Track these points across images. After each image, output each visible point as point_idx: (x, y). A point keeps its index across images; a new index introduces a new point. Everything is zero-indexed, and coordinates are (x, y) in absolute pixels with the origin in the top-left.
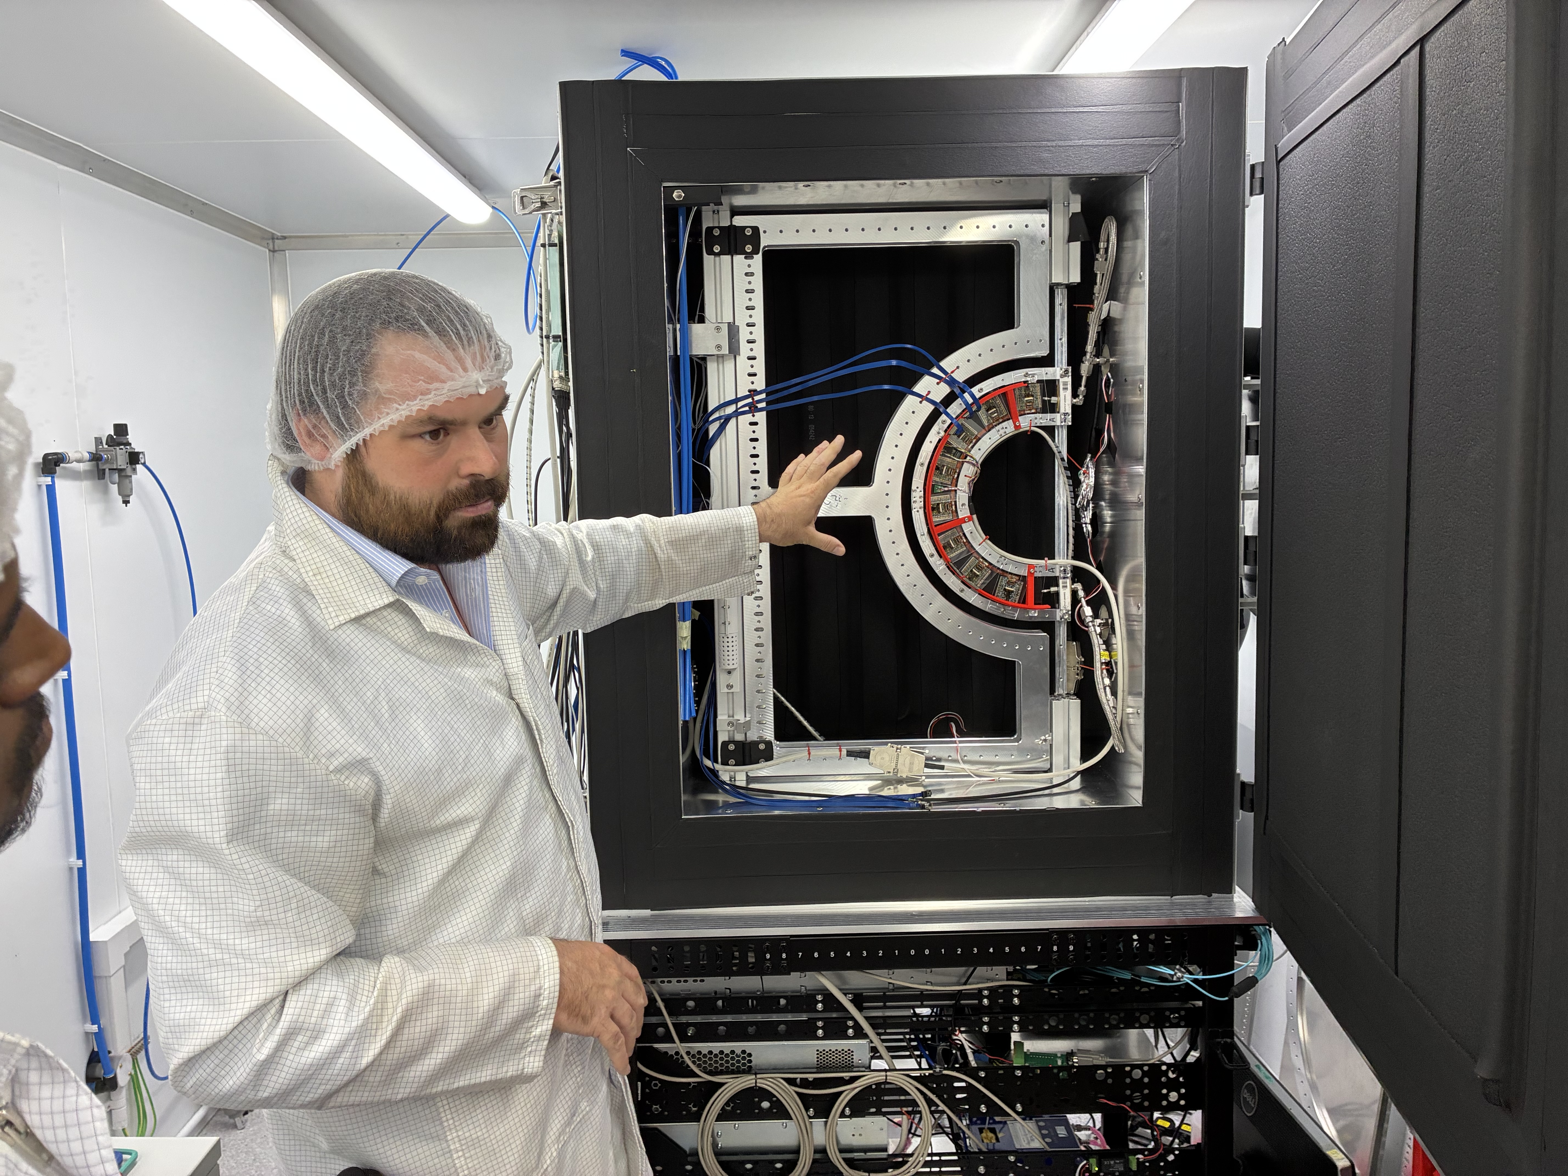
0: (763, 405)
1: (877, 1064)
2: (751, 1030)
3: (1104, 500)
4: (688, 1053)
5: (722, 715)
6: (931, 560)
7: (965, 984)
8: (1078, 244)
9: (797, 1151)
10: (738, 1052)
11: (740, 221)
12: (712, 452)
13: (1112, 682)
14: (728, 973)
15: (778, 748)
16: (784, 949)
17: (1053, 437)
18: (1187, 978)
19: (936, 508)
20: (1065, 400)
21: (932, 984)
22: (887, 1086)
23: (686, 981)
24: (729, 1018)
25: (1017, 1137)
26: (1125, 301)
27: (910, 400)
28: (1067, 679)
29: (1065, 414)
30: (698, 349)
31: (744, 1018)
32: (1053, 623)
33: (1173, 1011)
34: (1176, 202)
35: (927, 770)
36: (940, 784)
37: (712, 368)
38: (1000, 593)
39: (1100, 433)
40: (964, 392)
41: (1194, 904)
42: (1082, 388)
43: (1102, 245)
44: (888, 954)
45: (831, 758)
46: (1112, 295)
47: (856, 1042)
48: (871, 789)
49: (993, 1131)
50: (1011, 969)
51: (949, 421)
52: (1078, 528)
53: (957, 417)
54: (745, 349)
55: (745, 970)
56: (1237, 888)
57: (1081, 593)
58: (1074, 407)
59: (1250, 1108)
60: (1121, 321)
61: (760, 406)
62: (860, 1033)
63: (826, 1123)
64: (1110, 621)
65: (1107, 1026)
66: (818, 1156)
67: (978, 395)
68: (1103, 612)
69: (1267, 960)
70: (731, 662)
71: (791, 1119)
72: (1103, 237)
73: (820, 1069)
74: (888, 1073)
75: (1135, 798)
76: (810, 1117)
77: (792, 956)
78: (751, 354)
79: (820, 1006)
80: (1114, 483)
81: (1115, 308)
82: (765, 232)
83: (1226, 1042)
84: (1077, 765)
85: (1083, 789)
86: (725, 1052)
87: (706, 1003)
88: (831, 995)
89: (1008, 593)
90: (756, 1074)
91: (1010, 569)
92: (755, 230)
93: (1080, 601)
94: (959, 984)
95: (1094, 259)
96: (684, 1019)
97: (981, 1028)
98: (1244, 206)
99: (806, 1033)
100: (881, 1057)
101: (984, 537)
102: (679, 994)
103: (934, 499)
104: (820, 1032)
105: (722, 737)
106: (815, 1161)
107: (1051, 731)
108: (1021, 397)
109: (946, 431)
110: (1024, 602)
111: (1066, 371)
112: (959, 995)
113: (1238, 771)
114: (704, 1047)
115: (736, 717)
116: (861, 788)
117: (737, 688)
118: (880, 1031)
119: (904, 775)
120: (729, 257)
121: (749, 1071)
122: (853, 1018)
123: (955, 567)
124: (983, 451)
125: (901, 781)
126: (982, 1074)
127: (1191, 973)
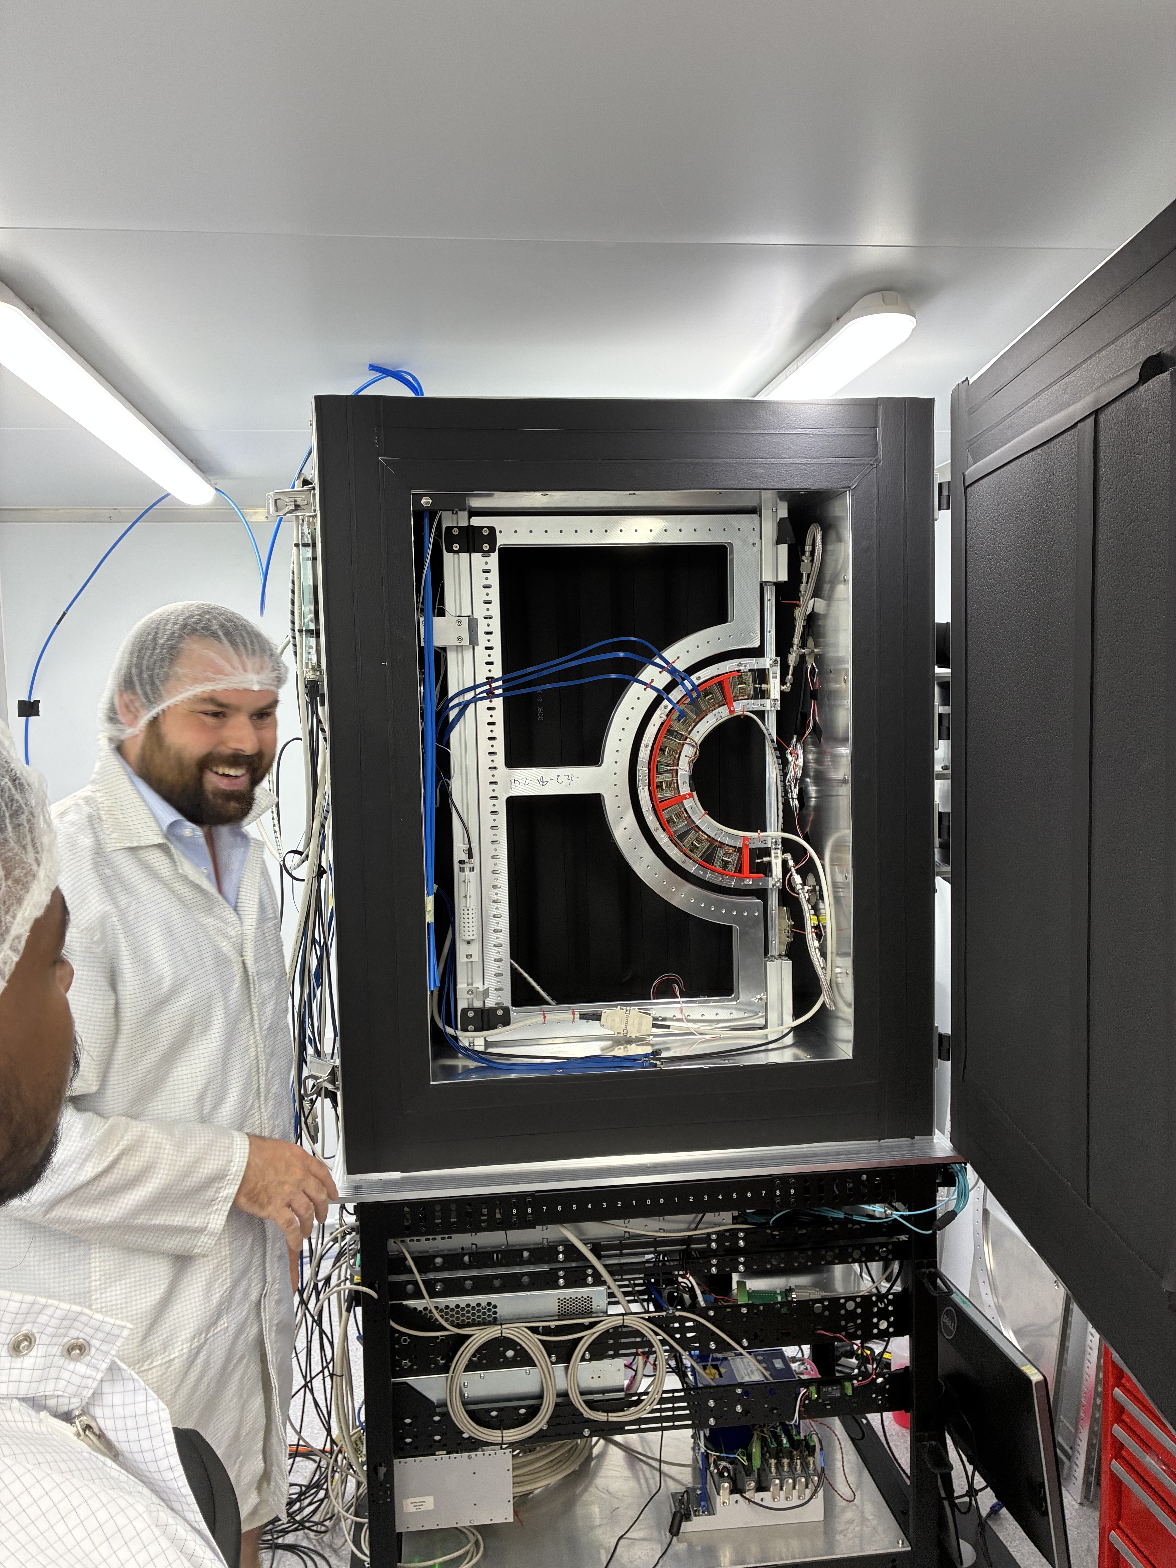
0: (500, 691)
1: (612, 1310)
2: (497, 1283)
3: (809, 777)
4: (437, 1308)
5: (461, 983)
6: (655, 834)
7: (696, 1229)
8: (786, 545)
9: (540, 1397)
10: (484, 1304)
11: (476, 521)
12: (452, 734)
13: (821, 945)
14: (476, 1229)
15: (514, 1013)
16: (530, 1204)
17: (763, 720)
18: (896, 1215)
19: (659, 786)
20: (775, 687)
21: (664, 1231)
22: (624, 1329)
23: (434, 1239)
24: (474, 1273)
25: (738, 1370)
26: (829, 599)
27: (635, 689)
28: (779, 940)
29: (775, 700)
30: (439, 641)
31: (489, 1272)
32: (766, 890)
33: (882, 1245)
34: (875, 515)
35: (654, 1030)
36: (665, 1043)
37: (451, 657)
38: (718, 864)
39: (805, 717)
40: (684, 679)
41: (899, 1147)
42: (790, 677)
43: (808, 548)
44: (627, 1205)
45: (564, 1021)
46: (817, 594)
47: (595, 1289)
48: (603, 1050)
49: (716, 1367)
50: (736, 1213)
51: (670, 706)
52: (786, 803)
53: (678, 702)
54: (483, 640)
55: (494, 1226)
56: (937, 1131)
57: (791, 863)
58: (782, 693)
59: (949, 1332)
60: (825, 616)
61: (497, 692)
62: (598, 1281)
63: (567, 1368)
64: (817, 888)
65: (823, 1263)
66: (560, 1400)
67: (697, 683)
68: (811, 880)
69: (963, 1196)
70: (471, 933)
71: (534, 1365)
72: (809, 540)
73: (562, 1316)
74: (625, 1317)
75: (845, 1051)
76: (553, 1363)
77: (537, 1210)
78: (489, 644)
79: (561, 1256)
80: (818, 761)
81: (819, 605)
82: (501, 532)
83: (930, 1272)
84: (790, 1022)
85: (796, 1044)
86: (472, 1305)
87: (453, 1260)
88: (573, 1246)
89: (725, 864)
90: (501, 1324)
91: (727, 841)
92: (492, 530)
93: (790, 870)
94: (689, 1230)
95: (800, 561)
96: (431, 1276)
97: (709, 1270)
98: (934, 520)
99: (548, 1283)
100: (618, 1303)
101: (703, 812)
102: (427, 1252)
103: (659, 779)
104: (561, 1281)
105: (462, 1005)
106: (557, 1405)
107: (766, 990)
108: (735, 684)
109: (667, 716)
110: (740, 872)
111: (776, 661)
112: (689, 1240)
113: (936, 1024)
114: (452, 1301)
115: (475, 985)
116: (593, 1049)
117: (476, 958)
118: (617, 1277)
119: (633, 1034)
120: (467, 555)
121: (495, 1322)
122: (592, 1267)
123: (677, 839)
124: (701, 733)
125: (629, 1041)
126: (712, 1313)
127: (897, 1210)
